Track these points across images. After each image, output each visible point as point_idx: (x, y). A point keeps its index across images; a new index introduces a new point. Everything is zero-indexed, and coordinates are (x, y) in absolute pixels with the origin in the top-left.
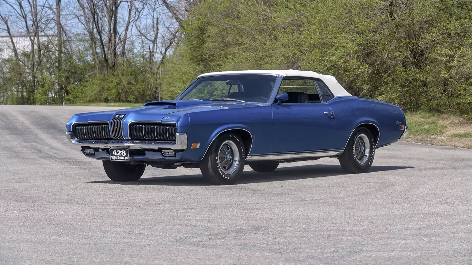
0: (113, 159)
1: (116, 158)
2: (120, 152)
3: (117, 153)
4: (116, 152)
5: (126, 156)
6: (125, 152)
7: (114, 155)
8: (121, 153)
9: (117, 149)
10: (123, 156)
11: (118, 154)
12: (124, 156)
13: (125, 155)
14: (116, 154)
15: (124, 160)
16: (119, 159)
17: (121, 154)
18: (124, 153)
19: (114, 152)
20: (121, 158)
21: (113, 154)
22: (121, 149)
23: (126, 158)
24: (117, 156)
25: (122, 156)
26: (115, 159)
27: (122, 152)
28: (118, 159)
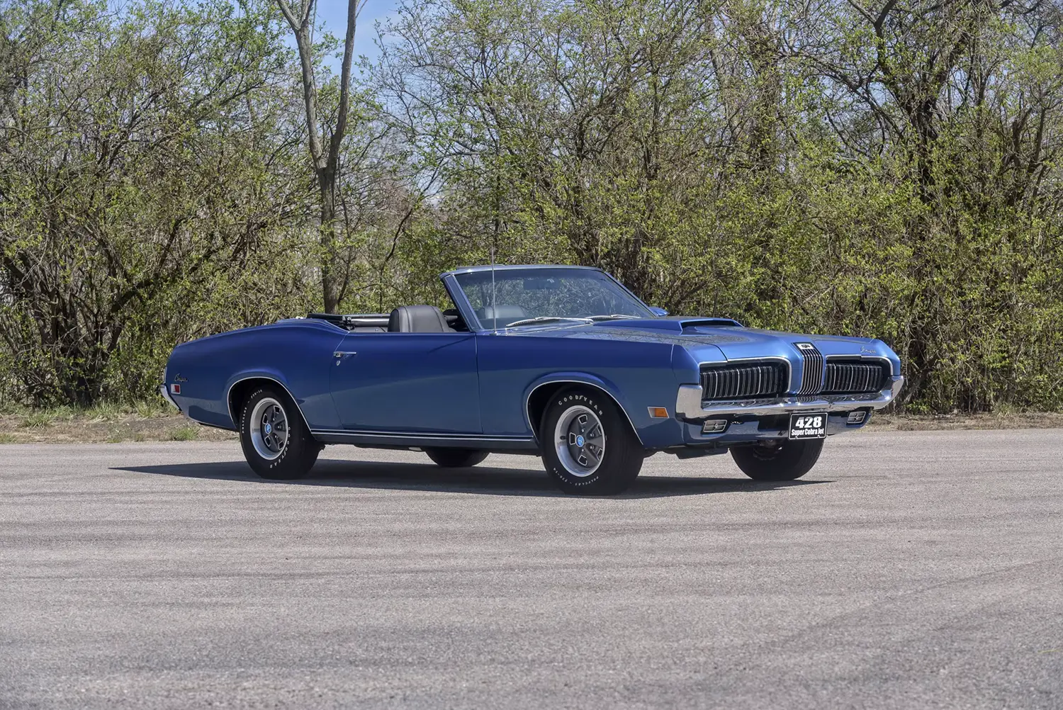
0: (794, 436)
1: (801, 433)
2: (811, 421)
3: (805, 423)
4: (802, 421)
5: (821, 428)
6: (820, 419)
7: (798, 428)
9: (806, 414)
10: (815, 429)
11: (807, 426)
12: (817, 428)
13: (820, 425)
14: (801, 426)
15: (816, 436)
16: (808, 436)
17: (812, 424)
18: (818, 421)
19: (798, 421)
20: (811, 432)
21: (797, 425)
22: (815, 413)
23: (821, 432)
24: (804, 429)
25: (813, 428)
26: (798, 437)
27: (815, 419)
28: (804, 436)
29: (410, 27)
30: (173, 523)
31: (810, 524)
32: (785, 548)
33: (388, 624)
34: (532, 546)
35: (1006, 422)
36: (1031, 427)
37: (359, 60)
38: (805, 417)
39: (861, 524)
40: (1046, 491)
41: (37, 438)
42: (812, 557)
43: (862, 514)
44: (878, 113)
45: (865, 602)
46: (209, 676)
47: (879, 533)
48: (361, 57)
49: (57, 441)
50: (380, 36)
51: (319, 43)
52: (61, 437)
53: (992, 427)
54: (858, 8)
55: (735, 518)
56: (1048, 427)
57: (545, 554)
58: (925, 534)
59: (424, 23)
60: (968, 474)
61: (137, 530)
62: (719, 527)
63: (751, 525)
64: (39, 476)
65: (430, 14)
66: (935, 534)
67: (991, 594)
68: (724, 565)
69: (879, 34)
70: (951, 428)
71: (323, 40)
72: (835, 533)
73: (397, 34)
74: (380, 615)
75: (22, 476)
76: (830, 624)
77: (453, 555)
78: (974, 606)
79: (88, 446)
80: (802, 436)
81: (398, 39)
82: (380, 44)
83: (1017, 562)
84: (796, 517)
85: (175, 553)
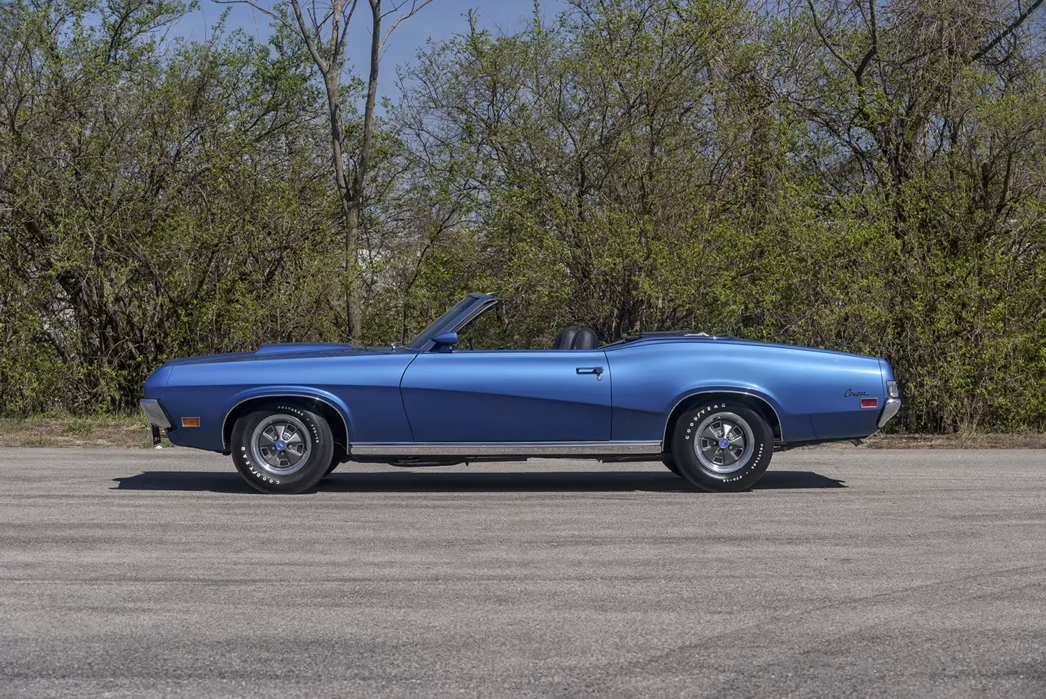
29: (427, 72)
30: (153, 527)
31: (742, 539)
32: (704, 563)
33: (283, 634)
34: (471, 556)
35: (969, 443)
36: (992, 447)
37: (382, 101)
39: (791, 541)
40: (978, 510)
41: (78, 442)
42: (727, 573)
43: (796, 530)
44: (859, 154)
45: (748, 622)
46: (76, 685)
47: (801, 550)
48: (383, 98)
49: (95, 446)
50: (401, 79)
51: (347, 85)
52: (100, 441)
53: (956, 447)
54: (840, 59)
55: (675, 532)
56: (1007, 448)
57: (479, 565)
58: (843, 552)
59: (441, 68)
60: (911, 493)
61: (115, 533)
62: (655, 541)
63: (687, 539)
64: (56, 478)
65: (447, 59)
66: (852, 552)
67: (874, 617)
68: (637, 579)
69: (859, 82)
70: (917, 447)
71: (351, 82)
72: (760, 549)
73: (415, 77)
74: (280, 625)
75: (41, 479)
76: (704, 645)
77: (391, 564)
78: (852, 629)
79: (123, 451)
81: (417, 83)
82: (401, 86)
83: (916, 583)
84: (733, 532)
85: (138, 556)
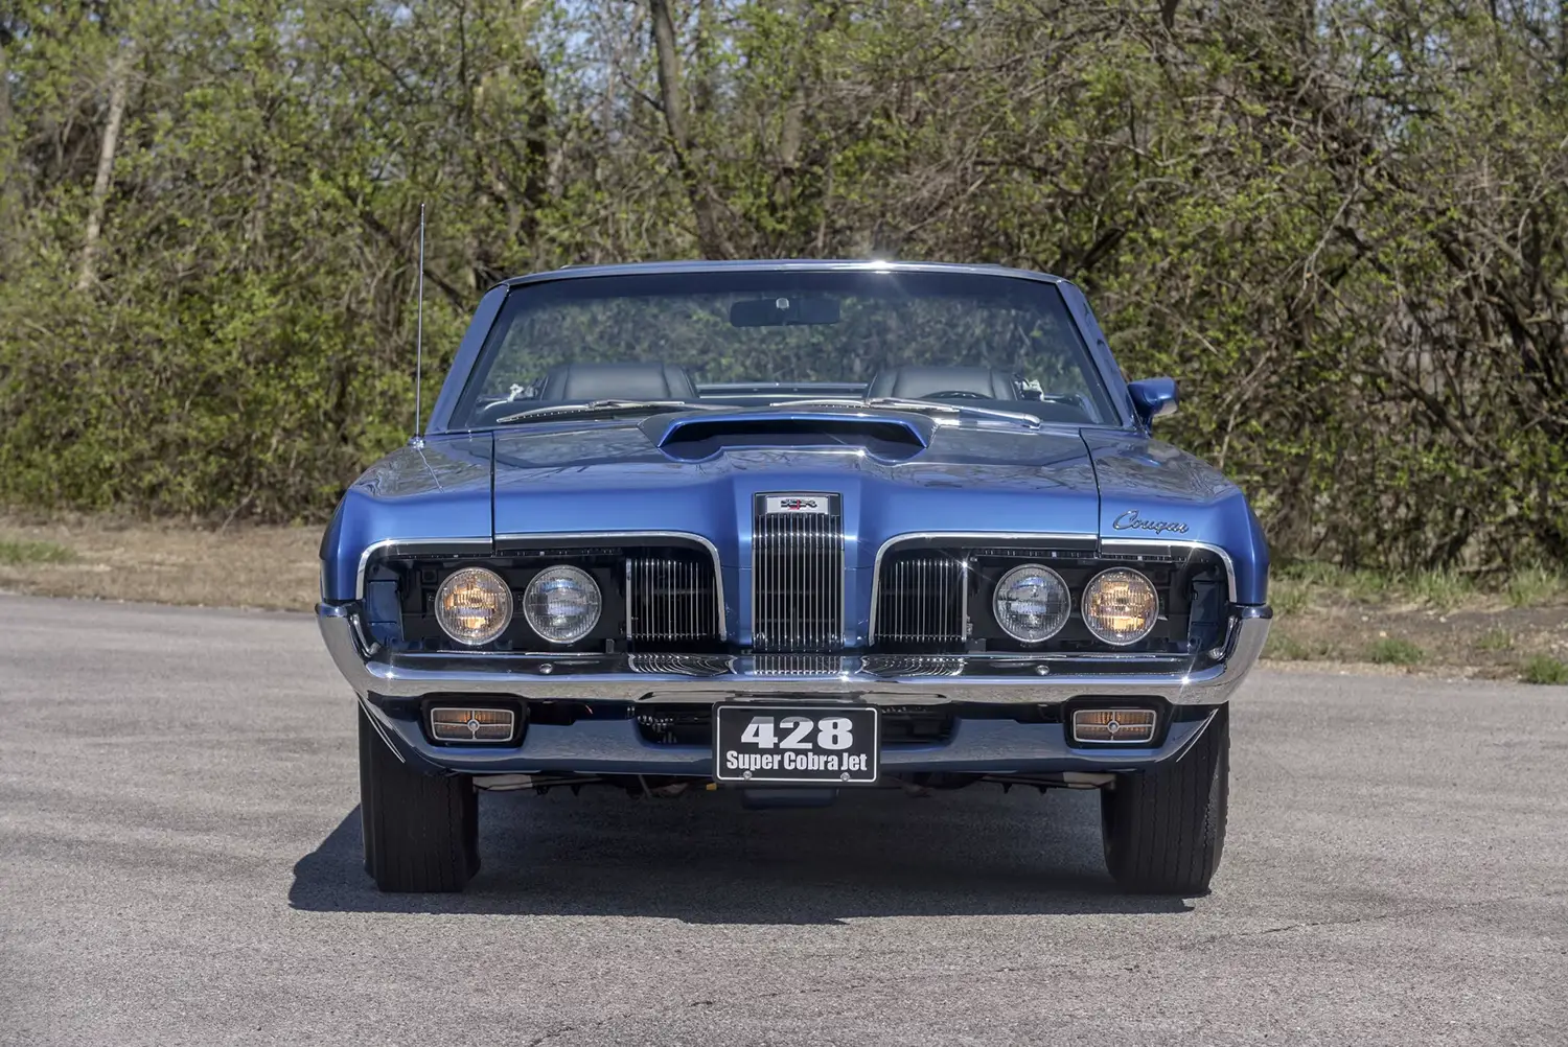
0: (739, 772)
1: (769, 762)
2: (806, 727)
3: (781, 734)
4: (768, 730)
5: (852, 751)
6: (846, 724)
7: (752, 748)
8: (816, 731)
9: (781, 709)
10: (828, 752)
11: (791, 742)
12: (839, 753)
13: (846, 741)
14: (766, 742)
15: (837, 774)
16: (798, 772)
17: (812, 737)
18: (838, 732)
19: (751, 728)
20: (815, 763)
21: (747, 737)
22: (816, 707)
23: (856, 762)
24: (776, 750)
25: (818, 750)
26: (756, 773)
27: (822, 724)
28: (782, 771)
38: (778, 716)
80: (771, 773)
